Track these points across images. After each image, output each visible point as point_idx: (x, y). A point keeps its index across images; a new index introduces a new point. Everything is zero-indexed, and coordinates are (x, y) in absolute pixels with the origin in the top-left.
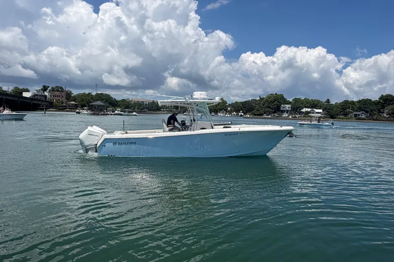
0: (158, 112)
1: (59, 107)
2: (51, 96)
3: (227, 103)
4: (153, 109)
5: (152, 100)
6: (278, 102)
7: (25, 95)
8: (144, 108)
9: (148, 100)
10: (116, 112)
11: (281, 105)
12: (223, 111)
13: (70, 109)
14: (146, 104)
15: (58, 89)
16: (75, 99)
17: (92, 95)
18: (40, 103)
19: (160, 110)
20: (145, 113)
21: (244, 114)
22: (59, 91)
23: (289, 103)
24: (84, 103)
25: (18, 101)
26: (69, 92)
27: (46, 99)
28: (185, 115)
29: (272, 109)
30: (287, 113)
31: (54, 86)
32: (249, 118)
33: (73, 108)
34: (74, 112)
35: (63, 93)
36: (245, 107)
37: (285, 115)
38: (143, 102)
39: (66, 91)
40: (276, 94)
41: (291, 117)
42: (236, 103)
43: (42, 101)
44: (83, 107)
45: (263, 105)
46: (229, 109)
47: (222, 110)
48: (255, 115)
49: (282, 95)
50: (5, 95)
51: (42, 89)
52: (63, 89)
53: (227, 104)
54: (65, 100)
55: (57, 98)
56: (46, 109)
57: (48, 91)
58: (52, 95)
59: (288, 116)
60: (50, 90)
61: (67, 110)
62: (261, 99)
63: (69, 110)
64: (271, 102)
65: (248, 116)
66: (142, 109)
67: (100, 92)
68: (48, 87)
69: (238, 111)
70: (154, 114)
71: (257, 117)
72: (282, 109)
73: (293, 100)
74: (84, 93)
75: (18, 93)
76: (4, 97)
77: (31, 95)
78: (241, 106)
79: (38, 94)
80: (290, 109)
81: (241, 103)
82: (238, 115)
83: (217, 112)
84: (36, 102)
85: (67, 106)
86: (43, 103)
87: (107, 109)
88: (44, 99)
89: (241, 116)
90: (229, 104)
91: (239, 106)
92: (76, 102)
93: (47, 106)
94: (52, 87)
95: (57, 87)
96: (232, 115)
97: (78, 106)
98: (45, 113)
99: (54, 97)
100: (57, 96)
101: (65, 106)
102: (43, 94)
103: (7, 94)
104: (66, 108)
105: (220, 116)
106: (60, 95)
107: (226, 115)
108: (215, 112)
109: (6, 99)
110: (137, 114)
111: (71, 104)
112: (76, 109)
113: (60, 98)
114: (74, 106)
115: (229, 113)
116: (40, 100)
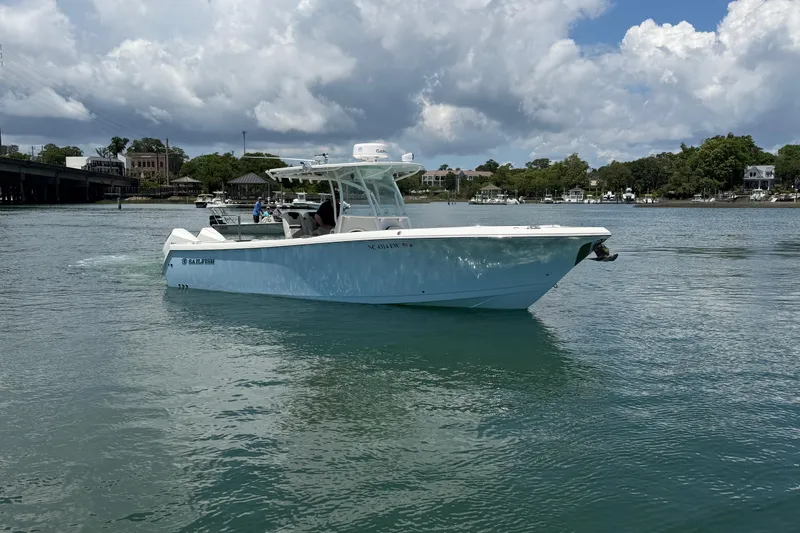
1: (154, 191)
2: (133, 165)
3: (587, 167)
6: (737, 157)
7: (74, 163)
10: (296, 201)
11: (744, 167)
12: (577, 189)
13: (180, 195)
15: (151, 146)
16: (191, 170)
17: (235, 160)
18: (107, 182)
19: (408, 194)
21: (637, 196)
22: (152, 151)
23: (768, 160)
24: (214, 180)
25: (55, 178)
26: (177, 152)
27: (121, 173)
28: (475, 203)
29: (720, 179)
30: (764, 188)
31: (140, 139)
32: (652, 205)
33: (187, 194)
34: (191, 202)
35: (161, 156)
36: (639, 177)
37: (759, 194)
39: (170, 151)
40: (730, 136)
41: (774, 200)
42: (615, 165)
43: (116, 178)
44: (212, 189)
45: (693, 168)
46: (594, 183)
47: (573, 186)
48: (670, 197)
49: (748, 137)
50: (24, 166)
51: (110, 148)
52: (161, 145)
53: (588, 171)
54: (167, 174)
55: (146, 169)
56: (122, 198)
57: (125, 151)
58: (136, 163)
59: (767, 198)
60: (129, 150)
61: (173, 198)
62: (687, 152)
63: (178, 198)
64: (716, 158)
65: (650, 201)
67: (252, 151)
68: (126, 141)
69: (618, 188)
71: (674, 201)
72: (747, 177)
73: (780, 151)
74: (216, 154)
75: (56, 157)
76: (24, 171)
77: (85, 164)
78: (629, 172)
79: (102, 159)
80: (772, 177)
81: (627, 164)
82: (621, 198)
83: (560, 193)
84: (98, 181)
85: (172, 189)
86: (116, 183)
87: (272, 195)
88: (116, 174)
89: (629, 200)
90: (594, 170)
91: (622, 176)
92: (194, 178)
93: (124, 190)
94: (135, 141)
95: (146, 140)
96: (602, 199)
97: (201, 189)
98: (120, 208)
99: (140, 165)
100: (149, 163)
101: (167, 189)
102: (114, 160)
103: (29, 162)
104: (172, 195)
105: (569, 202)
106: (156, 161)
107: (586, 201)
108: (553, 193)
109: (27, 176)
110: (348, 205)
111: (182, 183)
112: (196, 196)
113: (155, 169)
114: (190, 189)
115: (594, 195)
116: (107, 175)
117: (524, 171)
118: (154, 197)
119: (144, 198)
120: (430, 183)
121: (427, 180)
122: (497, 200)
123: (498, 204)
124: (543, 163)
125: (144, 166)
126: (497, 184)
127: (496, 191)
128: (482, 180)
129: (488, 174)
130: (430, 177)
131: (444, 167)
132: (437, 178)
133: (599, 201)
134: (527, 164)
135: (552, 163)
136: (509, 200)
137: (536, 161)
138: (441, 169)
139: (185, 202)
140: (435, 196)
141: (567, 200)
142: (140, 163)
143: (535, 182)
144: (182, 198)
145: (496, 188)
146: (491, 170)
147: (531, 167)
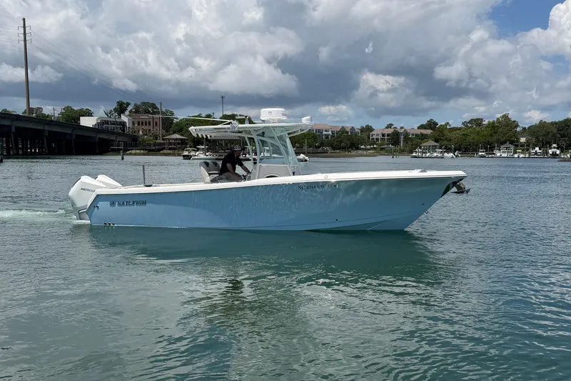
0: (354, 153)
1: (149, 145)
2: (133, 123)
3: (517, 126)
4: (343, 145)
5: (340, 125)
7: (87, 122)
8: (322, 144)
9: (331, 127)
12: (508, 145)
13: (170, 149)
14: (327, 136)
15: (147, 108)
16: (180, 129)
18: (113, 138)
19: (358, 149)
20: (324, 154)
21: (562, 151)
22: (149, 112)
25: (71, 134)
26: (169, 114)
27: (124, 131)
28: (415, 157)
31: (139, 103)
33: (176, 148)
34: (179, 155)
35: (156, 117)
36: (563, 136)
38: (320, 131)
39: (163, 112)
42: (542, 125)
43: (118, 134)
44: (196, 144)
46: (523, 140)
47: (504, 143)
50: (47, 124)
51: (115, 110)
52: (156, 108)
54: (160, 131)
55: (146, 128)
56: (125, 150)
57: (127, 113)
58: (136, 122)
60: (130, 112)
61: (165, 151)
63: (169, 151)
66: (319, 147)
68: (128, 104)
69: (545, 144)
70: (344, 157)
75: (72, 118)
76: (47, 128)
77: (94, 123)
78: (555, 131)
79: (109, 119)
81: (554, 124)
82: (547, 153)
83: (492, 148)
84: (104, 136)
85: (164, 144)
86: (120, 139)
88: (120, 131)
89: (554, 155)
90: (524, 129)
91: (548, 133)
92: (182, 135)
93: (126, 145)
94: (135, 105)
95: (144, 104)
96: (530, 153)
97: (187, 144)
98: (123, 159)
99: (139, 124)
100: (146, 122)
101: (160, 144)
102: (118, 120)
103: (51, 121)
104: (164, 148)
105: (501, 157)
106: (151, 121)
107: (516, 156)
108: (486, 148)
109: (50, 132)
110: (307, 158)
111: (172, 139)
112: (183, 150)
113: (151, 128)
114: (179, 144)
115: (523, 150)
116: (112, 133)
117: (460, 129)
118: (150, 150)
119: (142, 151)
120: (377, 139)
121: (375, 137)
122: (435, 154)
123: (437, 157)
124: (478, 122)
125: (142, 125)
126: (436, 141)
127: (435, 146)
128: (423, 137)
129: (429, 132)
130: (378, 135)
131: (389, 126)
132: (383, 135)
133: (527, 156)
134: (463, 123)
135: (485, 122)
136: (446, 154)
137: (472, 120)
138: (387, 128)
139: (174, 155)
140: (381, 150)
141: (499, 154)
142: (139, 122)
143: (470, 139)
144: (171, 152)
145: (436, 144)
146: (431, 128)
147: (467, 126)
